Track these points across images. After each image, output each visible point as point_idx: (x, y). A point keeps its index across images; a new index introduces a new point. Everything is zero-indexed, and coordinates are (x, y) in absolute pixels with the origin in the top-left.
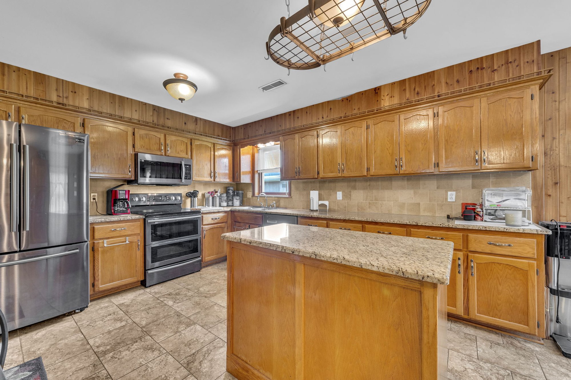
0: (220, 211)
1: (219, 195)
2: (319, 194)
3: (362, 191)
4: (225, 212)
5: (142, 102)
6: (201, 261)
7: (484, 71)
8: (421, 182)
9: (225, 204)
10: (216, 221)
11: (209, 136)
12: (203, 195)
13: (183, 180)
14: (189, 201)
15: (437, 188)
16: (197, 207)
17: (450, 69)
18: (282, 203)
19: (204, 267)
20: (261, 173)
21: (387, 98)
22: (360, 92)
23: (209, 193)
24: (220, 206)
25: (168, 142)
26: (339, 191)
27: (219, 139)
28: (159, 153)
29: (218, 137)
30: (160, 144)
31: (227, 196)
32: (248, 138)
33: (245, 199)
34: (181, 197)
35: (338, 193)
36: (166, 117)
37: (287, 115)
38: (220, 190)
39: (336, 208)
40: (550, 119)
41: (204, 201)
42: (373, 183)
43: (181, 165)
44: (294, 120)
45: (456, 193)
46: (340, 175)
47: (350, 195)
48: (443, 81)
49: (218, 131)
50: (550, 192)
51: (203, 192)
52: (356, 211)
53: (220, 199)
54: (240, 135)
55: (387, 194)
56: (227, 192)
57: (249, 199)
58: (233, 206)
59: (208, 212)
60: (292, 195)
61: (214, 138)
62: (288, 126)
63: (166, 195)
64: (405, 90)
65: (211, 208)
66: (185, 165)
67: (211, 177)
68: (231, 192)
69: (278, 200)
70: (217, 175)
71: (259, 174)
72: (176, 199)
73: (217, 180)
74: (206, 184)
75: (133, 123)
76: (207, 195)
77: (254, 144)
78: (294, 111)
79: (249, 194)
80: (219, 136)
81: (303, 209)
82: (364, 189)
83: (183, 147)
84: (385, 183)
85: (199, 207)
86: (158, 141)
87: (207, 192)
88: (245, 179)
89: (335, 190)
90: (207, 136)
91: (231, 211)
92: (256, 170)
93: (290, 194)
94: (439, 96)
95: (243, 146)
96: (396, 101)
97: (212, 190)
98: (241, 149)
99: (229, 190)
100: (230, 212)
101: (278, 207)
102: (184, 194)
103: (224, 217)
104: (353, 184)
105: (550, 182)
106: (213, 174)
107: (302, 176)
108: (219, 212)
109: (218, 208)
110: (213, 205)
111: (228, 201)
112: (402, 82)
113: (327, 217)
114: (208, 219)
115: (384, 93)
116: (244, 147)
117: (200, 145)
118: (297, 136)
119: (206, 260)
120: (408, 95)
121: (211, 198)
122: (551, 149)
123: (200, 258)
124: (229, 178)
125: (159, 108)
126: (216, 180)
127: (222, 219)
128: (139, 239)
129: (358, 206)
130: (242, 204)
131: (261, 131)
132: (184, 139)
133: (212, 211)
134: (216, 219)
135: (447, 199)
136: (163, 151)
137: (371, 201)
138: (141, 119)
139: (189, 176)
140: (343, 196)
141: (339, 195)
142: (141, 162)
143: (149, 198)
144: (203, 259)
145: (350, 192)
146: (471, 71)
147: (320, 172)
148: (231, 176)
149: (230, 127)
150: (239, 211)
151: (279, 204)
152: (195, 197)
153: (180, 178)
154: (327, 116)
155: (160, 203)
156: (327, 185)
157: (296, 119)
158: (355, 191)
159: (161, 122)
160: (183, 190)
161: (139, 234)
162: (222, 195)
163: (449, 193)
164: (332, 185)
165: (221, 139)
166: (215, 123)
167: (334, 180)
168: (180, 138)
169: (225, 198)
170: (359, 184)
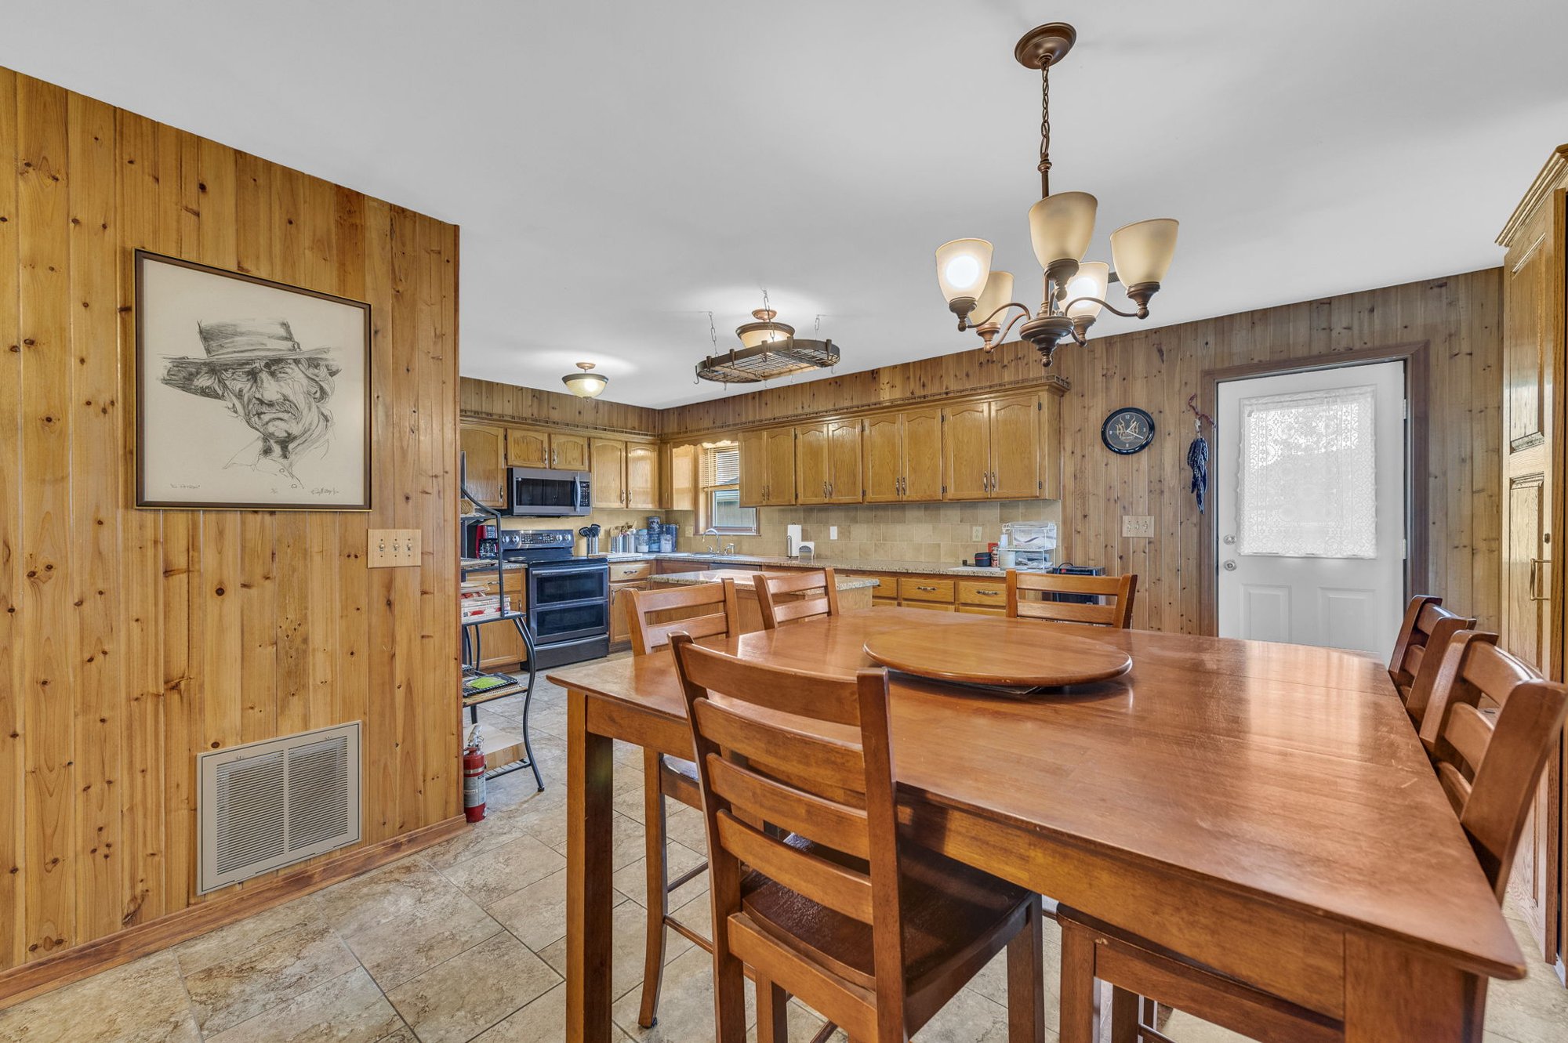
0: (638, 559)
1: (635, 531)
2: (802, 530)
3: (865, 526)
4: (647, 561)
5: (517, 387)
6: (608, 640)
7: (994, 365)
8: (942, 512)
9: (645, 548)
10: (631, 577)
11: (617, 431)
12: (608, 533)
13: (578, 508)
14: (583, 542)
15: (960, 521)
16: (597, 553)
17: (959, 355)
18: (745, 547)
19: (613, 653)
20: (711, 492)
21: (887, 387)
22: (853, 374)
23: (616, 528)
24: (637, 552)
25: (554, 446)
26: (833, 525)
27: (634, 433)
28: (541, 465)
29: (632, 431)
30: (542, 451)
31: (648, 534)
32: (686, 432)
33: (681, 540)
34: (572, 536)
35: (831, 528)
36: (551, 405)
37: (750, 397)
38: (636, 523)
39: (829, 553)
40: (1079, 430)
41: (611, 542)
42: (880, 513)
43: (573, 483)
44: (760, 407)
45: (983, 529)
46: (826, 500)
47: (850, 532)
48: (952, 373)
49: (633, 421)
50: (1079, 529)
51: (607, 527)
52: (858, 557)
53: (637, 539)
54: (672, 426)
55: (899, 529)
56: (649, 528)
57: (689, 538)
58: (659, 552)
59: (618, 560)
60: (761, 532)
61: (626, 432)
62: (751, 418)
63: (549, 533)
64: (908, 378)
65: (619, 555)
66: (581, 482)
67: (622, 501)
68: (656, 526)
69: (739, 541)
70: (631, 497)
71: (707, 493)
72: (564, 539)
73: (632, 505)
74: (612, 512)
75: (505, 421)
76: (614, 533)
77: (695, 442)
79: (689, 531)
80: (634, 428)
81: (779, 556)
82: (868, 522)
83: (577, 454)
84: (896, 514)
85: (603, 553)
86: (539, 446)
87: (613, 526)
88: (682, 503)
89: (827, 524)
90: (614, 431)
91: (657, 560)
92: (701, 485)
93: (758, 530)
94: (947, 393)
95: (678, 445)
96: (897, 394)
97: (622, 523)
98: (674, 450)
99: (652, 523)
100: (655, 562)
101: (736, 553)
102: (576, 531)
103: (644, 569)
104: (852, 514)
105: (1079, 515)
106: (625, 496)
107: (773, 501)
108: (636, 561)
109: (632, 555)
110: (624, 550)
111: (650, 542)
112: (906, 366)
114: (618, 573)
115: (884, 379)
116: (678, 447)
117: (604, 446)
118: (765, 433)
119: (616, 641)
120: (912, 386)
121: (621, 538)
122: (1082, 472)
123: (606, 636)
124: (653, 502)
125: (540, 392)
126: (630, 506)
127: (640, 573)
128: (521, 598)
129: (862, 548)
130: (676, 547)
131: (707, 422)
132: (577, 440)
133: (625, 559)
134: (632, 572)
135: (971, 537)
136: (547, 462)
137: (878, 540)
138: (515, 414)
139: (586, 500)
140: (839, 533)
141: (834, 532)
142: (517, 482)
143: (525, 537)
144: (611, 638)
145: (849, 526)
146: (981, 363)
147: (799, 495)
148: (657, 498)
149: (655, 410)
150: (670, 560)
151: (741, 548)
152: (594, 536)
153: (573, 504)
154: (809, 407)
155: (540, 546)
156: (815, 515)
157: (763, 405)
158: (858, 525)
159: (544, 414)
160: (574, 524)
161: (519, 592)
162: (640, 533)
163: (974, 529)
164: (823, 515)
165: (639, 434)
166: (628, 406)
167: (825, 508)
168: (572, 439)
169: (646, 538)
170: (860, 514)
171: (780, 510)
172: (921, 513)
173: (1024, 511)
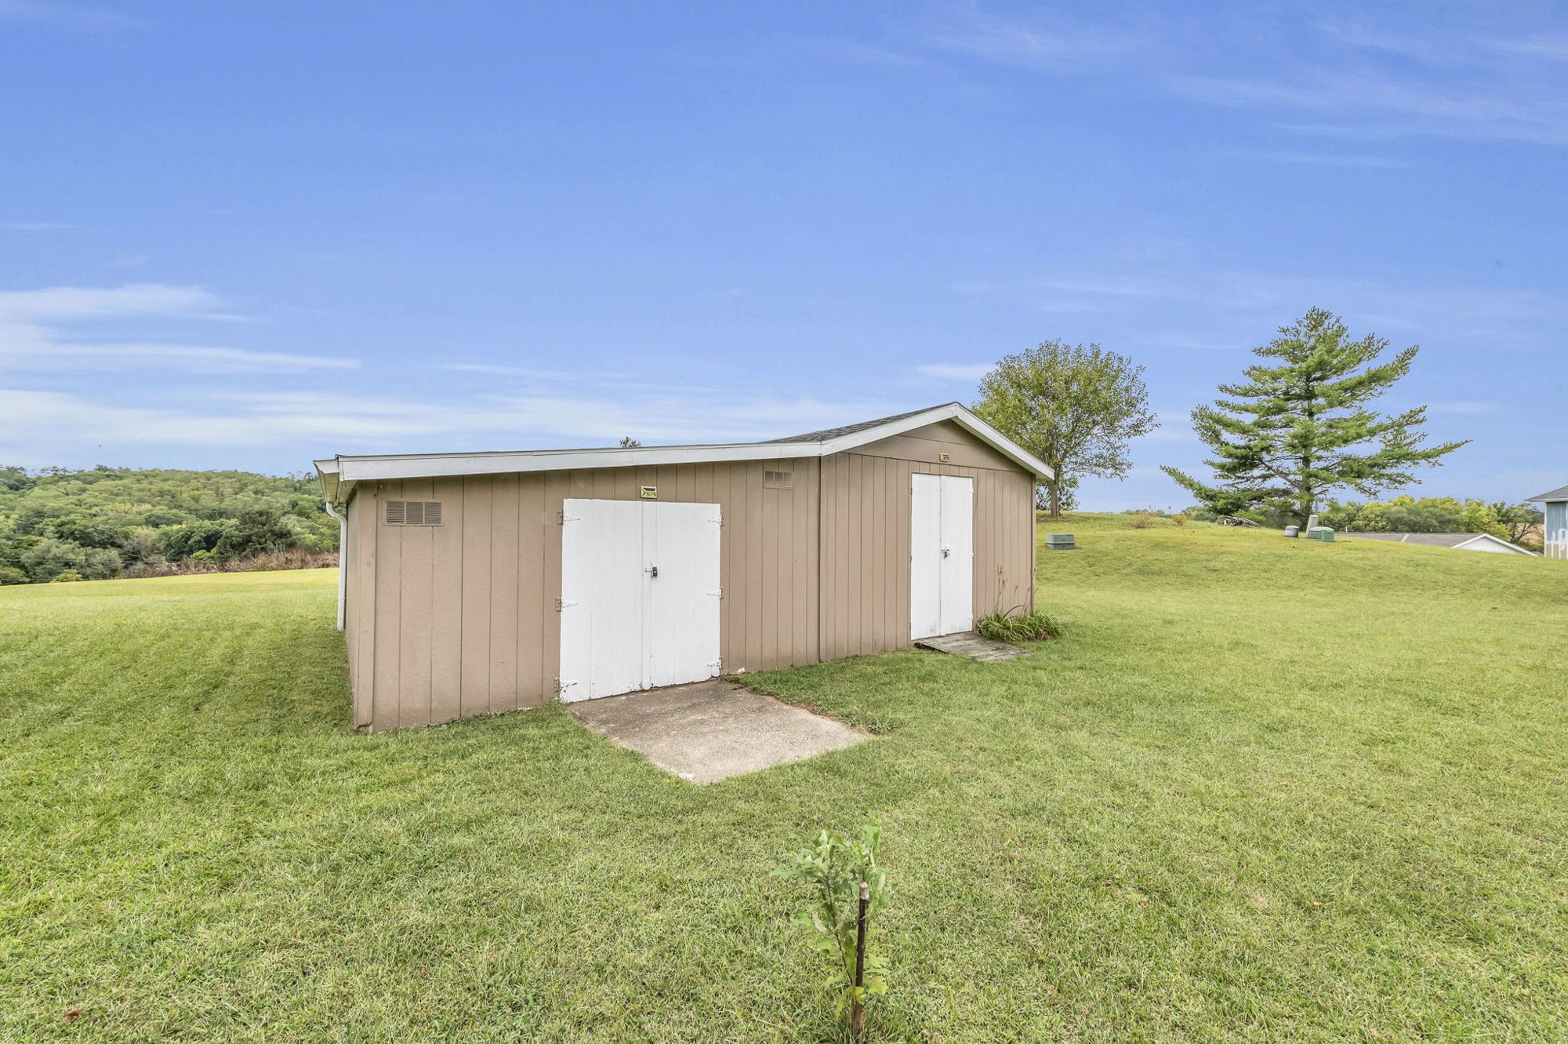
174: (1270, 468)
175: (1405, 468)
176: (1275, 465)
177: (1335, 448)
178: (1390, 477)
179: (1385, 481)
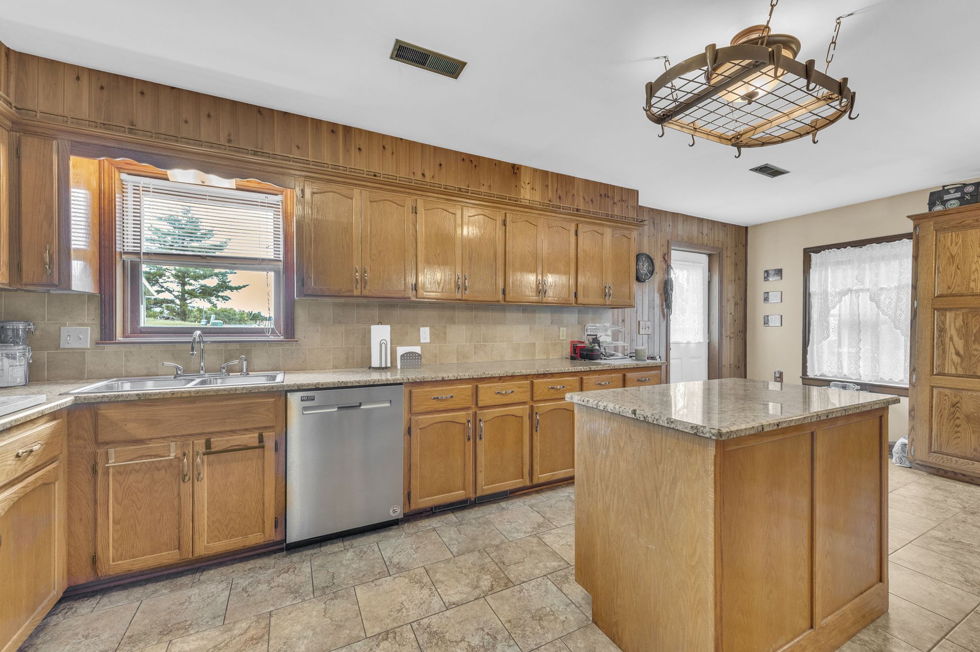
2: (390, 331)
3: (464, 327)
4: (53, 415)
7: (608, 199)
8: (537, 315)
10: (30, 462)
15: (552, 323)
21: (527, 187)
26: (424, 326)
35: (422, 329)
37: (325, 129)
42: (481, 314)
44: (347, 150)
45: (567, 329)
47: (445, 333)
48: (581, 194)
52: (455, 361)
55: (498, 331)
60: (300, 335)
64: (547, 186)
71: (124, 265)
78: (347, 129)
81: (336, 368)
82: (467, 323)
84: (497, 315)
89: (416, 325)
93: (290, 332)
94: (578, 211)
103: (54, 435)
104: (449, 314)
108: (31, 421)
113: (475, 377)
115: (525, 178)
118: (357, 192)
120: (550, 195)
129: (457, 352)
134: (29, 451)
137: (478, 342)
140: (432, 334)
141: (425, 334)
145: (445, 327)
146: (601, 195)
154: (433, 177)
156: (397, 312)
158: (453, 326)
163: (562, 329)
164: (409, 313)
170: (459, 314)
171: (335, 305)
172: (520, 315)
173: (592, 316)
174: (162, 287)
175: (227, 293)
176: (165, 285)
177: (200, 280)
178: (222, 297)
179: (220, 299)
